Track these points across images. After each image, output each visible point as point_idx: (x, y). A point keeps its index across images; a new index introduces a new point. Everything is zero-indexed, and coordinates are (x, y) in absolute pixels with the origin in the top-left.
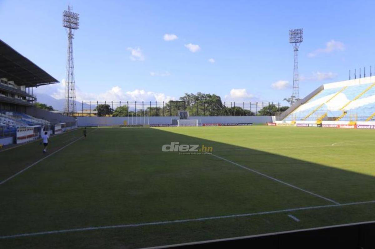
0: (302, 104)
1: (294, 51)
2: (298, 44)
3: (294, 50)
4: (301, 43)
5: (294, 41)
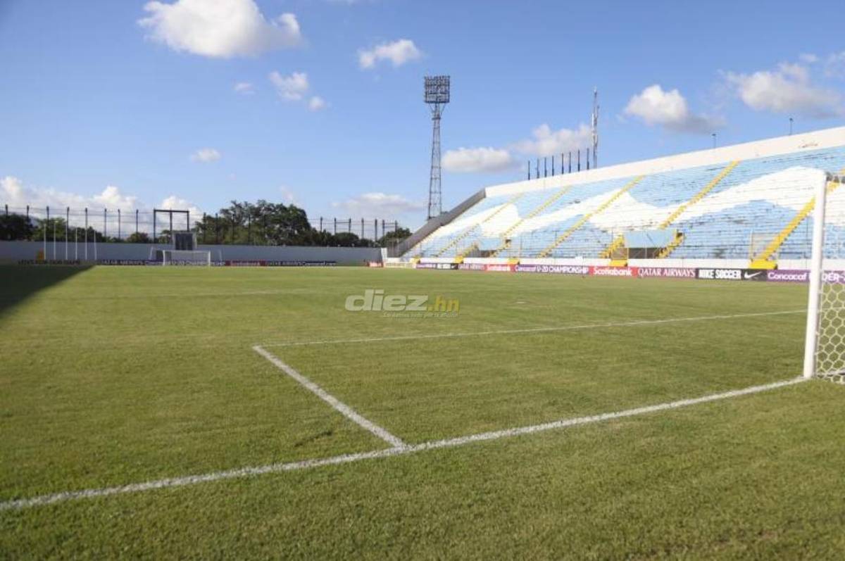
0: (442, 225)
1: (433, 119)
2: (441, 105)
3: (433, 117)
4: (448, 104)
5: (434, 100)
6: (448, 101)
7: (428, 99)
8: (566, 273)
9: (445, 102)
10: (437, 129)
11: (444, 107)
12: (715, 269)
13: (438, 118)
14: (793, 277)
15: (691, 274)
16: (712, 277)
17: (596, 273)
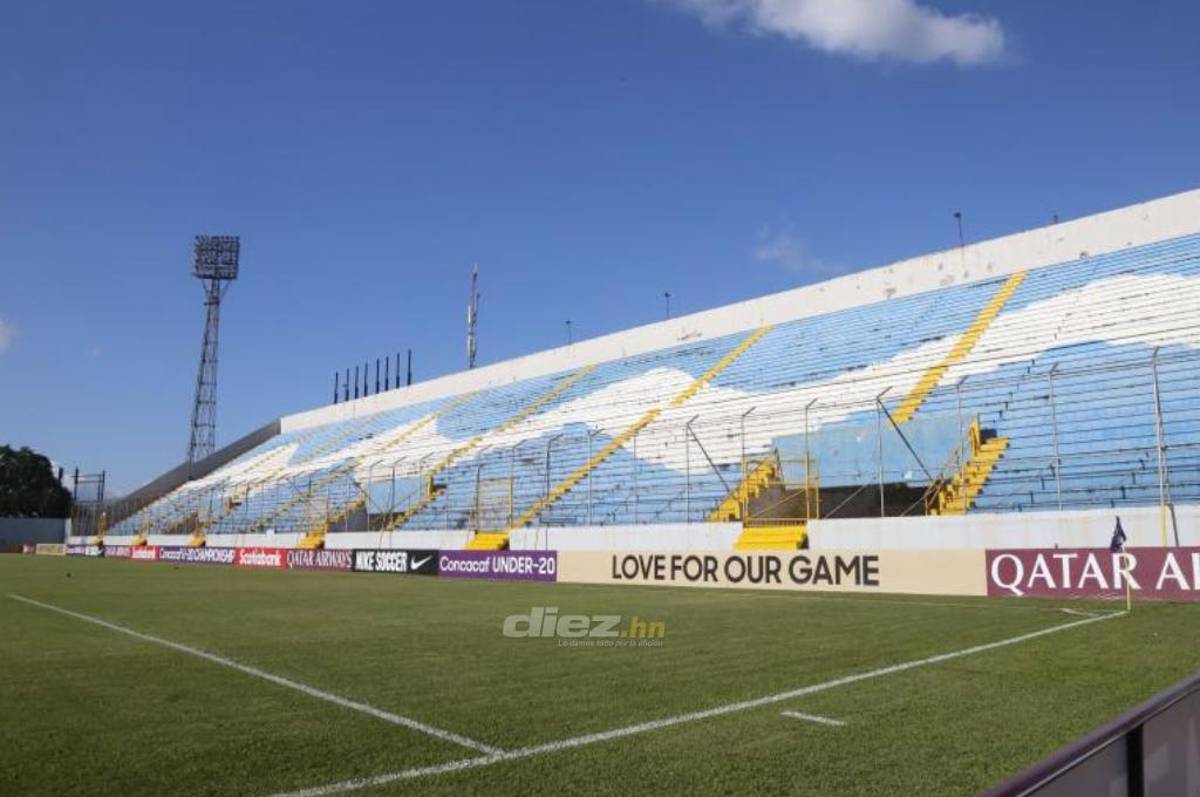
1: (207, 304)
5: (212, 272)
6: (235, 277)
7: (201, 272)
8: (211, 562)
9: (228, 278)
10: (212, 321)
11: (227, 286)
12: (376, 551)
13: (215, 302)
14: (472, 566)
15: (347, 562)
16: (371, 568)
17: (241, 562)
